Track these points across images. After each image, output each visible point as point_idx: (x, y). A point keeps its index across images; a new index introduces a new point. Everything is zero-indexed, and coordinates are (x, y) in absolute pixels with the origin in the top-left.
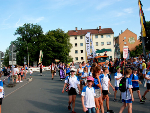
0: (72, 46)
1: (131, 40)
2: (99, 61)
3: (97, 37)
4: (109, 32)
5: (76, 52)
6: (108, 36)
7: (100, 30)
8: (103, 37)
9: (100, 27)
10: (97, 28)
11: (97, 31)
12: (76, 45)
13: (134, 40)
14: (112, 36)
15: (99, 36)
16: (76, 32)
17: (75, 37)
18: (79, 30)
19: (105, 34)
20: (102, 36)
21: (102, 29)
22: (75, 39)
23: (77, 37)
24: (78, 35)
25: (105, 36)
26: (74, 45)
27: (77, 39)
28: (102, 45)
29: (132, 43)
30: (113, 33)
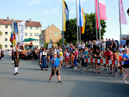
0: (2, 34)
3: (26, 28)
4: (38, 25)
5: (6, 40)
6: (37, 28)
7: (30, 23)
8: (32, 29)
9: (30, 19)
10: (28, 20)
11: (27, 23)
12: (6, 33)
13: (58, 34)
14: (39, 28)
15: (29, 28)
16: (7, 21)
17: (6, 26)
18: (11, 20)
19: (33, 26)
20: (31, 27)
21: (31, 22)
22: (6, 27)
23: (7, 26)
24: (9, 25)
25: (33, 28)
26: (4, 33)
27: (7, 28)
29: (56, 36)
30: (41, 26)
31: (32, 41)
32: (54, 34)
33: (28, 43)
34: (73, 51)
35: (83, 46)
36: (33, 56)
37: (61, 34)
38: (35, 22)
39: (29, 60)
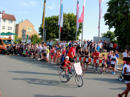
1: (29, 29)
2: (4, 43)
4: (12, 18)
6: (10, 22)
7: (3, 15)
8: (5, 22)
13: (31, 30)
19: (7, 19)
20: (4, 20)
21: (5, 14)
25: (7, 21)
28: (3, 29)
29: (29, 32)
30: (15, 20)
31: (10, 35)
32: (27, 30)
33: (7, 37)
34: (60, 49)
35: (65, 45)
36: (13, 51)
37: (39, 30)
38: (9, 15)
39: (8, 54)
